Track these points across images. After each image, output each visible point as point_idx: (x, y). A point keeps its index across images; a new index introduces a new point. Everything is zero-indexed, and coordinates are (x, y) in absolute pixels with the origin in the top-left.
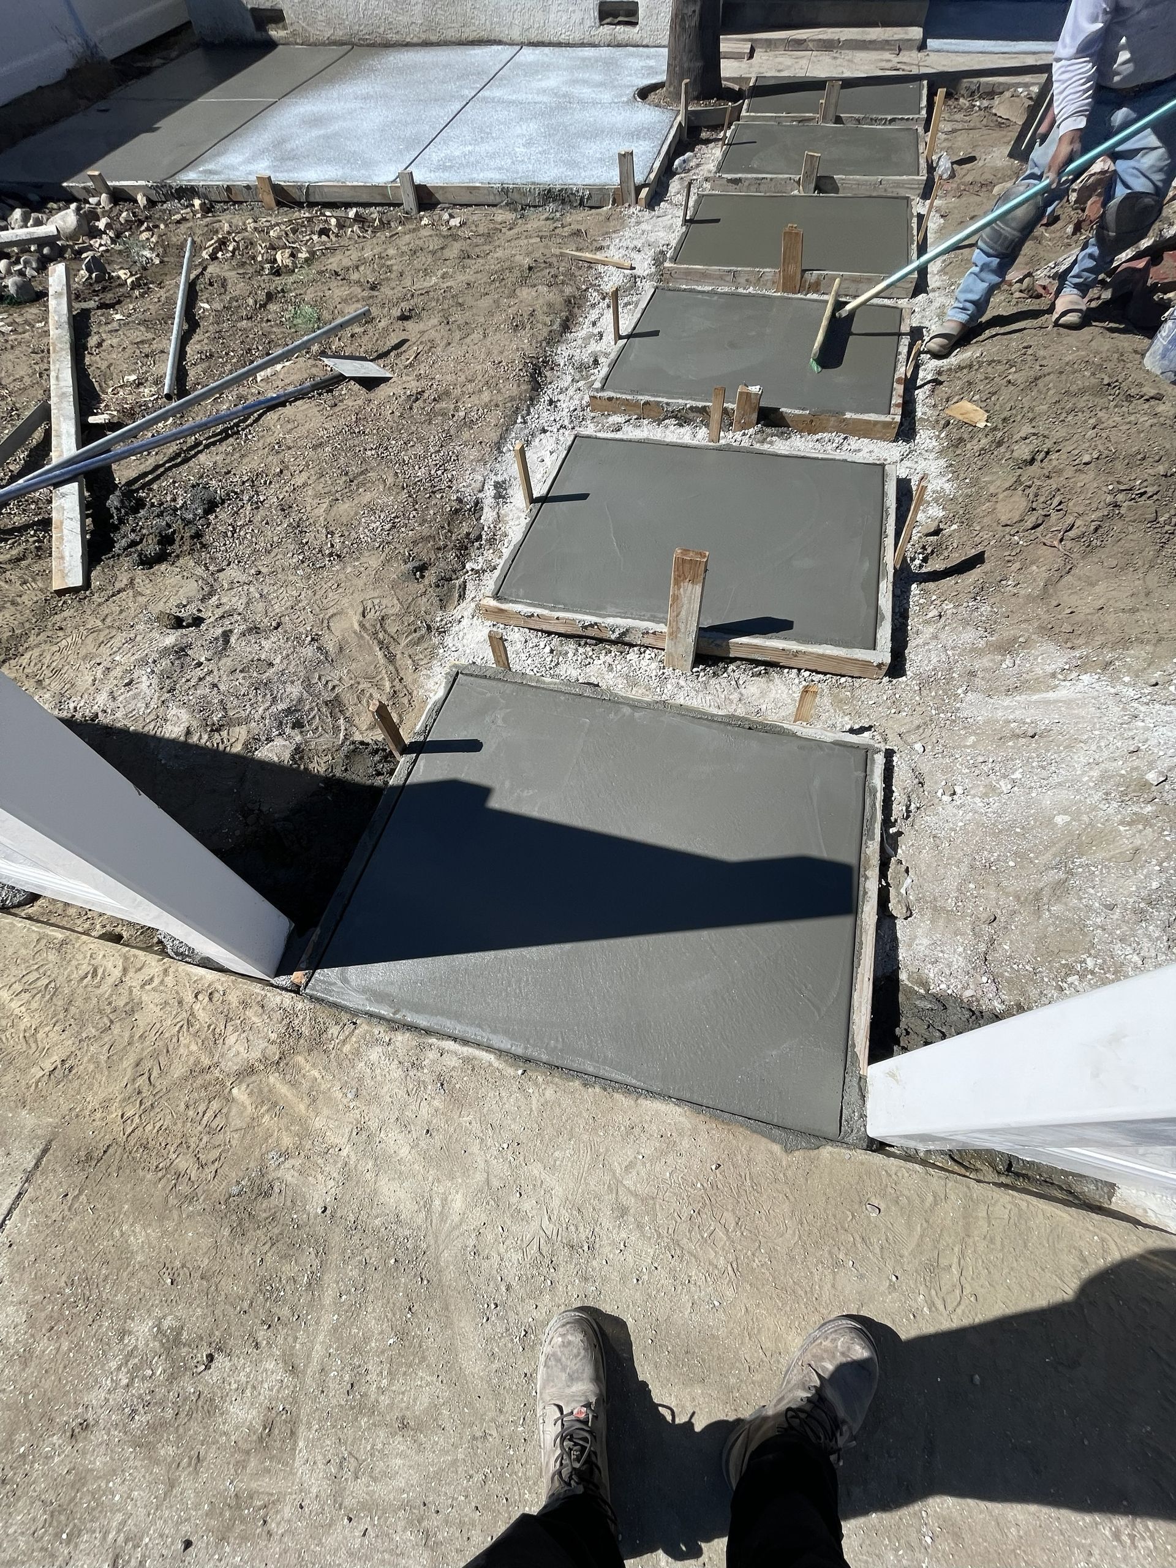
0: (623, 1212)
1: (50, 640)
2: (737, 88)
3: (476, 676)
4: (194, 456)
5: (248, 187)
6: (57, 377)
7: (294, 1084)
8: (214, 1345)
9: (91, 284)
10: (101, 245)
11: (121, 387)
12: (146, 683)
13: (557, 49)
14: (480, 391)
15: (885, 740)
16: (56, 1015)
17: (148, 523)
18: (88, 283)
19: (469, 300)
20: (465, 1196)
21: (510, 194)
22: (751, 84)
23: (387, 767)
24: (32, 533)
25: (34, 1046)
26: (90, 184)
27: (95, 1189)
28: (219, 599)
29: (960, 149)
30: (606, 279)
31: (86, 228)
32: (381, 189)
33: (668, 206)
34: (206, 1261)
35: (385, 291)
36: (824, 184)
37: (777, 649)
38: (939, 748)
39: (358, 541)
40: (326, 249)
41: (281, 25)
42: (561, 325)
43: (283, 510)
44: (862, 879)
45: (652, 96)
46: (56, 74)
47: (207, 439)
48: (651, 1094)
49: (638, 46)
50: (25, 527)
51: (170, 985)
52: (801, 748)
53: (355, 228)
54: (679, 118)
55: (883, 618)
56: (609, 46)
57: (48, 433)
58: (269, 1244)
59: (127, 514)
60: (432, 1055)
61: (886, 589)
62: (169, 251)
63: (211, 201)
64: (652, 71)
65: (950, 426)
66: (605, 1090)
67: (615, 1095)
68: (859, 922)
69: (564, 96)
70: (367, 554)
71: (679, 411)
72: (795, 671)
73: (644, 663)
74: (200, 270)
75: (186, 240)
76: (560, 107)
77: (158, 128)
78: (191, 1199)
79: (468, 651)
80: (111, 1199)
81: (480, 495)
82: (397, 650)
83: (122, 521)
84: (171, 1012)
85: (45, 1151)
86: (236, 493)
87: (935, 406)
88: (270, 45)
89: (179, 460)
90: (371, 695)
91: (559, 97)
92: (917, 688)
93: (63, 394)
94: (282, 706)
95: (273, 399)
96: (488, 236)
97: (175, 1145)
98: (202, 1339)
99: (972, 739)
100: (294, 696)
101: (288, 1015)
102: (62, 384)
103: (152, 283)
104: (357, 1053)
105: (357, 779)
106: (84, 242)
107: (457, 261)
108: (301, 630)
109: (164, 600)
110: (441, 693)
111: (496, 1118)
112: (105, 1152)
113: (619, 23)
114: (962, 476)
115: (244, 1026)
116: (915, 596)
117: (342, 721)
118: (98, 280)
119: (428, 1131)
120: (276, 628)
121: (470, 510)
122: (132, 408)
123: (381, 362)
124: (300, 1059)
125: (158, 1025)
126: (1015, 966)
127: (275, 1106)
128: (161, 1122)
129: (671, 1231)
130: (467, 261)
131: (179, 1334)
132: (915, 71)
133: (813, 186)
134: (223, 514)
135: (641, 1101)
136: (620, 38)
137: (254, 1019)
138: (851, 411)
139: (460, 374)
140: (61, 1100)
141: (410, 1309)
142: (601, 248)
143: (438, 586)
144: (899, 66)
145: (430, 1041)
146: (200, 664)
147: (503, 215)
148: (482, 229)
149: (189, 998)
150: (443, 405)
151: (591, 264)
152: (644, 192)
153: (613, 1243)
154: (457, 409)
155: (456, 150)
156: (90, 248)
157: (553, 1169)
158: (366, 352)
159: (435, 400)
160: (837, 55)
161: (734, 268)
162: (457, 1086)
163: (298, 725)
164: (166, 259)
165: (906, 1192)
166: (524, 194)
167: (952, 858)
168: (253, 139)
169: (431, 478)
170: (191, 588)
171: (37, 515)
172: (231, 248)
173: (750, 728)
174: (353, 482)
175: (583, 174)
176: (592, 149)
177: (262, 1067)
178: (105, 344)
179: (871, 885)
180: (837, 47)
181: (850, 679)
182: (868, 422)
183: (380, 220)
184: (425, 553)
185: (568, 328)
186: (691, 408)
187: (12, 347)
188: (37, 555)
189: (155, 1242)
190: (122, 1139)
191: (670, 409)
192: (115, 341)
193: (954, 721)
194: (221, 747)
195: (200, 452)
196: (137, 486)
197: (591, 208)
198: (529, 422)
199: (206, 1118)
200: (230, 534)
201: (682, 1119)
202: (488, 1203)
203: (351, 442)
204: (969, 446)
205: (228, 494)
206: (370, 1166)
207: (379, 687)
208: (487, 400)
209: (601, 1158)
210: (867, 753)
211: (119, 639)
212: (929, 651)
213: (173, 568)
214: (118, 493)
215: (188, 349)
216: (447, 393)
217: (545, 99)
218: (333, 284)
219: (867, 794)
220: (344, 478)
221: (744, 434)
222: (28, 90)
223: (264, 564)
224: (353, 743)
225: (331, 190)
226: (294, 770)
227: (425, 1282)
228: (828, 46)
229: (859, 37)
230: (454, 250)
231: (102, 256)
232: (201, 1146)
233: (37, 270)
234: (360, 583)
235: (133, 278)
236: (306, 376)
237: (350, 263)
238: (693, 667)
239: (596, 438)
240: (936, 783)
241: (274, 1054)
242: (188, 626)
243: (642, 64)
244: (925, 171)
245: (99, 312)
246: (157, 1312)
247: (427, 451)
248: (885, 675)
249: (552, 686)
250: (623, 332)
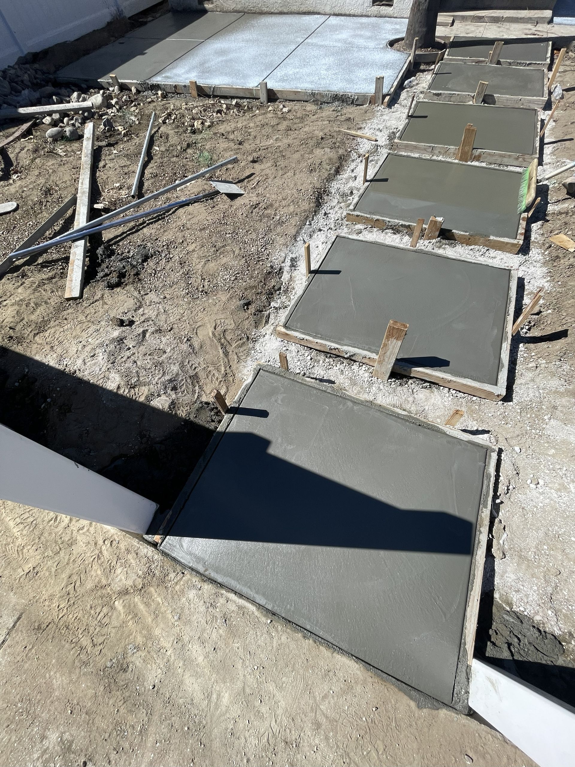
0: (318, 726)
1: (60, 325)
2: (443, 42)
3: (270, 372)
4: (141, 229)
5: (185, 86)
6: (82, 183)
7: (147, 605)
8: (88, 756)
9: (105, 133)
10: (112, 112)
11: (112, 189)
12: (101, 358)
13: (348, 18)
14: (289, 205)
15: (497, 441)
16: (34, 540)
17: (115, 264)
18: (104, 132)
19: (288, 154)
20: (230, 696)
21: (315, 96)
22: (451, 40)
23: (217, 418)
24: (60, 264)
25: (21, 556)
26: (110, 81)
27: (40, 647)
28: (143, 311)
29: (568, 82)
30: (361, 146)
31: (106, 104)
32: (250, 90)
33: (399, 107)
34: (90, 704)
35: (247, 146)
36: (488, 99)
37: (439, 377)
38: (530, 452)
39: (217, 285)
40: (219, 121)
41: (211, 2)
42: (335, 171)
43: (181, 264)
44: (478, 533)
45: (396, 45)
46: (102, 24)
47: (149, 220)
48: (342, 651)
49: (391, 17)
50: (57, 260)
51: (92, 532)
52: (448, 442)
53: (235, 110)
54: (410, 58)
55: (503, 366)
56: (376, 17)
57: (74, 211)
58: (123, 701)
59: (105, 258)
60: (222, 601)
61: (506, 347)
62: (143, 117)
63: (166, 92)
64: (397, 31)
65: (552, 248)
66: (315, 643)
67: (321, 647)
68: (473, 561)
69: (349, 43)
70: (220, 293)
71: (395, 226)
72: (447, 389)
73: (361, 372)
74: (157, 129)
75: (152, 112)
76: (347, 50)
77: (146, 53)
78: (86, 664)
79: (267, 354)
80: (47, 654)
81: (283, 265)
82: (230, 349)
83: (102, 261)
84: (90, 549)
85: (19, 619)
86: (159, 252)
87: (543, 234)
88: (205, 11)
89: (134, 230)
90: (214, 374)
91: (347, 44)
92: (519, 411)
93: (84, 192)
94: (167, 377)
95: (183, 201)
96: (302, 119)
97: (82, 630)
98: (82, 751)
99: (552, 451)
100: (174, 372)
101: (150, 561)
102: (84, 186)
103: (133, 134)
104: (182, 591)
105: (201, 423)
106: (104, 111)
107: (284, 132)
108: (182, 333)
109: (116, 308)
110: (250, 380)
111: (252, 648)
112: (47, 626)
113: (383, 5)
114: (557, 280)
115: (126, 564)
116: (521, 351)
117: (197, 387)
118: (109, 131)
119: (215, 649)
120: (170, 331)
121: (276, 273)
122: (115, 201)
123: (239, 184)
124: (152, 589)
125: (83, 555)
126: (570, 607)
127: (136, 616)
128: (77, 614)
129: (345, 746)
130: (289, 132)
131: (71, 745)
132: (545, 36)
133: (481, 99)
134: (151, 263)
135: (335, 654)
136: (382, 13)
137: (132, 561)
138: (493, 236)
139: (279, 195)
140: (30, 591)
141: (192, 761)
142: (360, 128)
143: (255, 315)
144: (536, 33)
145: (222, 592)
146: (129, 349)
147: (310, 107)
148: (299, 115)
149: (101, 542)
150: (269, 211)
151: (354, 137)
152: (387, 98)
153: (310, 746)
154: (275, 215)
155: (290, 71)
156: (107, 114)
157: (281, 688)
158: (233, 179)
159: (265, 208)
160: (501, 25)
161: (433, 145)
162: (234, 623)
163: (174, 389)
164: (141, 122)
165: (490, 751)
166: (323, 96)
167: (534, 525)
168: (191, 61)
169: (258, 253)
170: (131, 303)
171: (63, 254)
172: (173, 118)
173: (419, 425)
174: (218, 251)
175: (355, 87)
176: (362, 73)
177: (132, 591)
178: (107, 166)
179: (483, 538)
180: (501, 21)
181: (479, 399)
182: (503, 242)
183: (248, 107)
184: (250, 295)
185: (338, 172)
186: (402, 225)
187: (64, 164)
188: (61, 276)
189: (65, 686)
190: (56, 620)
191: (390, 224)
192: (111, 165)
193: (541, 436)
194: (134, 398)
195: (144, 227)
196: (112, 242)
197: (357, 105)
198: (313, 225)
199: (99, 617)
200: (153, 275)
201: (358, 672)
202: (242, 703)
203: (219, 228)
204: (562, 261)
205: (155, 252)
206: (181, 665)
207: (219, 371)
208: (292, 210)
209: (309, 687)
210: (486, 451)
211: (93, 328)
212: (528, 388)
213: (123, 291)
214: (102, 247)
215: (146, 171)
216: (271, 205)
217: (339, 45)
218: (221, 140)
219: (485, 478)
220: (213, 249)
221: (430, 242)
222: (88, 32)
223: (168, 293)
224: (201, 403)
225: (225, 89)
226: (169, 414)
227: (203, 746)
228: (496, 20)
229: (514, 16)
230: (284, 125)
231: (112, 118)
232: (95, 633)
233: (81, 124)
234: (215, 309)
235: (125, 131)
236: (201, 189)
237: (230, 130)
238: (389, 379)
239: (348, 238)
240: (527, 474)
241: (140, 584)
242: (126, 326)
243: (393, 27)
244: (547, 95)
245: (106, 149)
246: (61, 728)
247: (258, 237)
248: (501, 400)
249: (310, 384)
250: (368, 178)
